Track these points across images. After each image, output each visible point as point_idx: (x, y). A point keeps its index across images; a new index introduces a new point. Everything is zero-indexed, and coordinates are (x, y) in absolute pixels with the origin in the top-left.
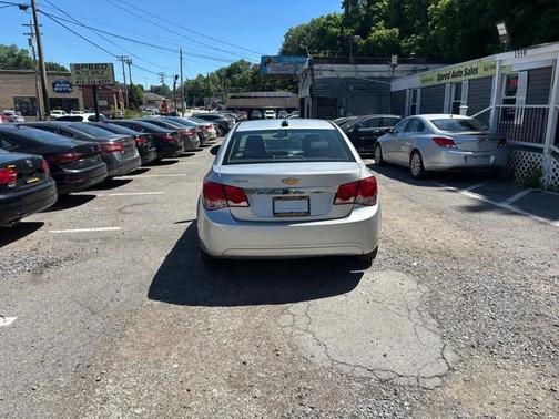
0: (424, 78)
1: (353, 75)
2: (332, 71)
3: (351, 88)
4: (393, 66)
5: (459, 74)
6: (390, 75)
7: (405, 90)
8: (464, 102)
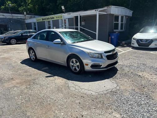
0: (37, 19)
1: (12, 17)
2: (4, 16)
3: (11, 21)
4: (25, 15)
5: (49, 19)
6: (24, 18)
7: (31, 23)
8: (52, 26)
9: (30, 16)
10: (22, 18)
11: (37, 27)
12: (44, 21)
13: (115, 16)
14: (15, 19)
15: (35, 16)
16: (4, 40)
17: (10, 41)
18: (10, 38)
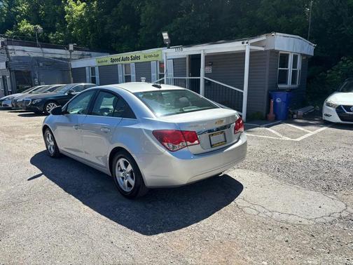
0: (99, 61)
2: (24, 51)
3: (41, 64)
4: (71, 51)
5: (127, 59)
6: (69, 57)
7: (85, 68)
8: (133, 76)
9: (81, 53)
10: (64, 57)
11: (97, 77)
12: (115, 63)
13: (281, 54)
14: (48, 60)
15: (92, 53)
16: (32, 104)
17: (45, 107)
18: (46, 102)
